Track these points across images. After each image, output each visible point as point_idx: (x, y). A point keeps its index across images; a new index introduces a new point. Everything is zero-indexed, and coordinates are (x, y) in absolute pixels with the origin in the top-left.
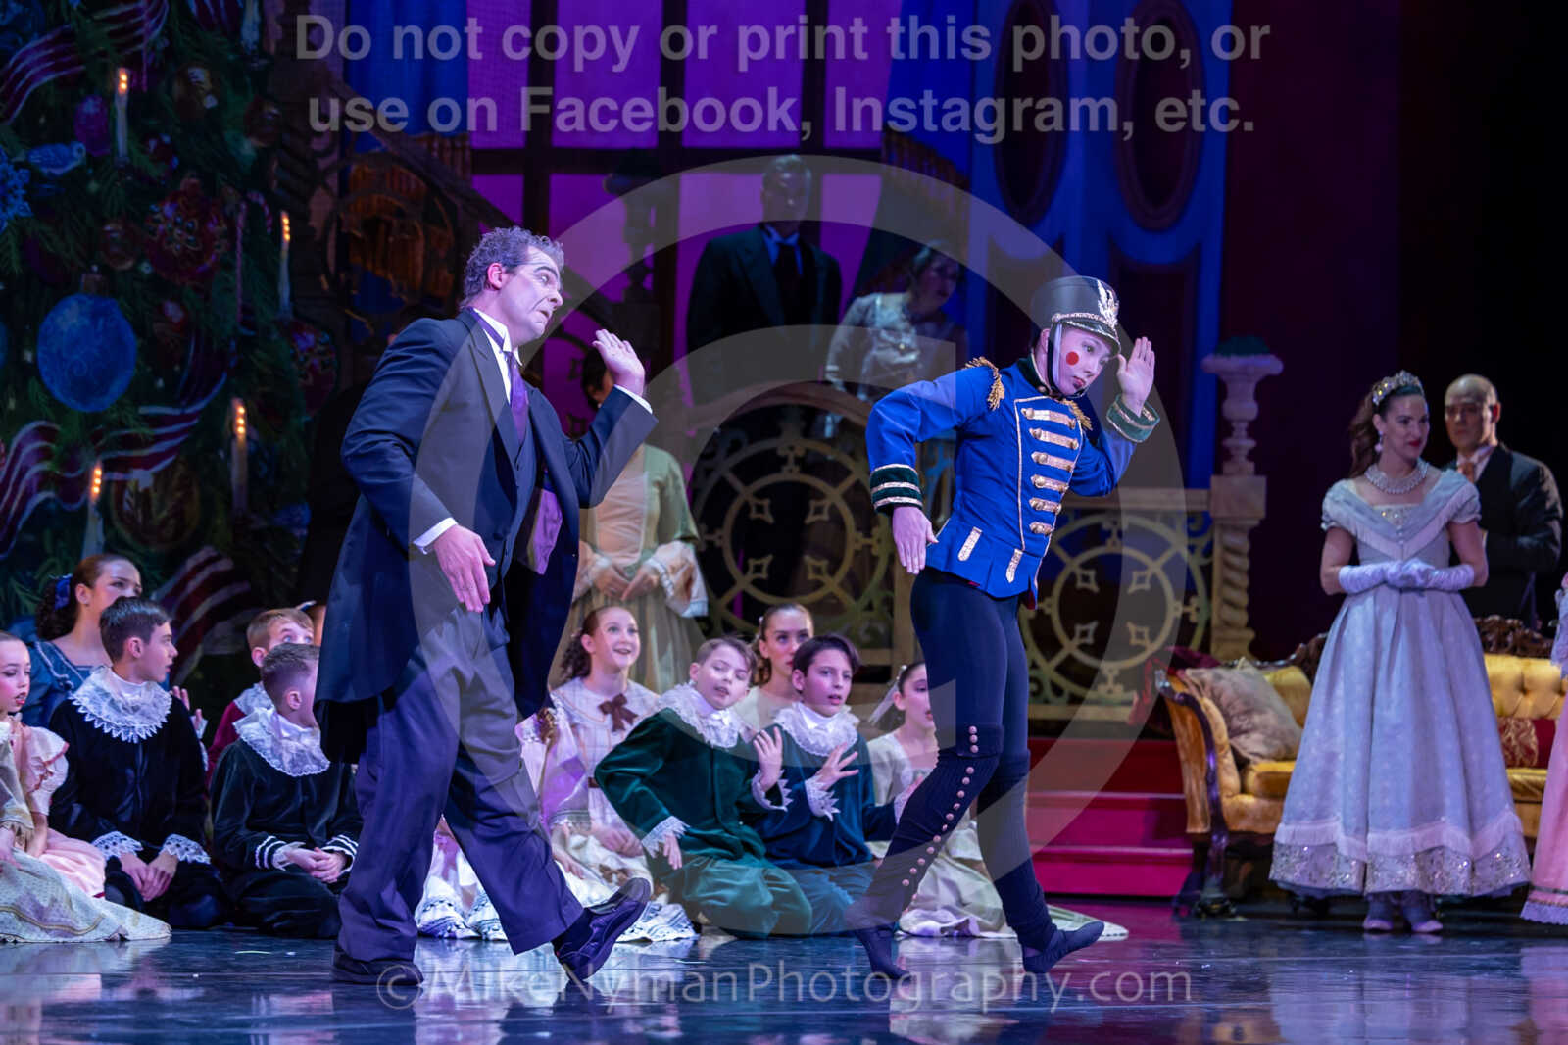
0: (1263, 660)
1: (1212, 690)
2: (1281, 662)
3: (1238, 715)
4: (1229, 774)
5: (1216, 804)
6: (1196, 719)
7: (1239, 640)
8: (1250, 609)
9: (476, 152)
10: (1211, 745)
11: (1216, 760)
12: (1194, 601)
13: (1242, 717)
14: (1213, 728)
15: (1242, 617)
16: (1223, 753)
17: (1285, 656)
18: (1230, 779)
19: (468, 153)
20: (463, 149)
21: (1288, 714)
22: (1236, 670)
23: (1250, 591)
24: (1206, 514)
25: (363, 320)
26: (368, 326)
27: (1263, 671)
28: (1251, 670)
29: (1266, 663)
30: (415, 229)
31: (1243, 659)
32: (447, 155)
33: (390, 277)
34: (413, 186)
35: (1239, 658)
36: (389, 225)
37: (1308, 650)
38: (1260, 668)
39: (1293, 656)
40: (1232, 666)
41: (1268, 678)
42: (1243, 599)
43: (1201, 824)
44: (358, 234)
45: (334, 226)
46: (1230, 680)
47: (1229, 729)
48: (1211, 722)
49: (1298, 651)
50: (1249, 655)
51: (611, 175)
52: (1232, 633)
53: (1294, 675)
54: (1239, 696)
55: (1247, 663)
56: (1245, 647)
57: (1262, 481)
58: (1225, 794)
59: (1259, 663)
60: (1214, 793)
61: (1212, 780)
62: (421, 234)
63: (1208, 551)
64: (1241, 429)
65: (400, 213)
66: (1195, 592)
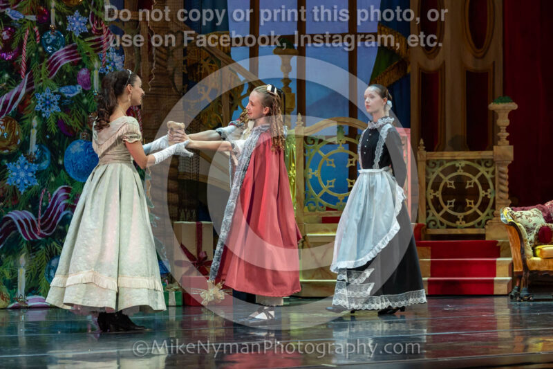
7: (505, 204)
8: (510, 192)
12: (489, 190)
15: (506, 196)
23: (509, 186)
24: (492, 160)
42: (506, 189)
52: (503, 201)
57: (512, 147)
63: (493, 173)
66: (489, 188)
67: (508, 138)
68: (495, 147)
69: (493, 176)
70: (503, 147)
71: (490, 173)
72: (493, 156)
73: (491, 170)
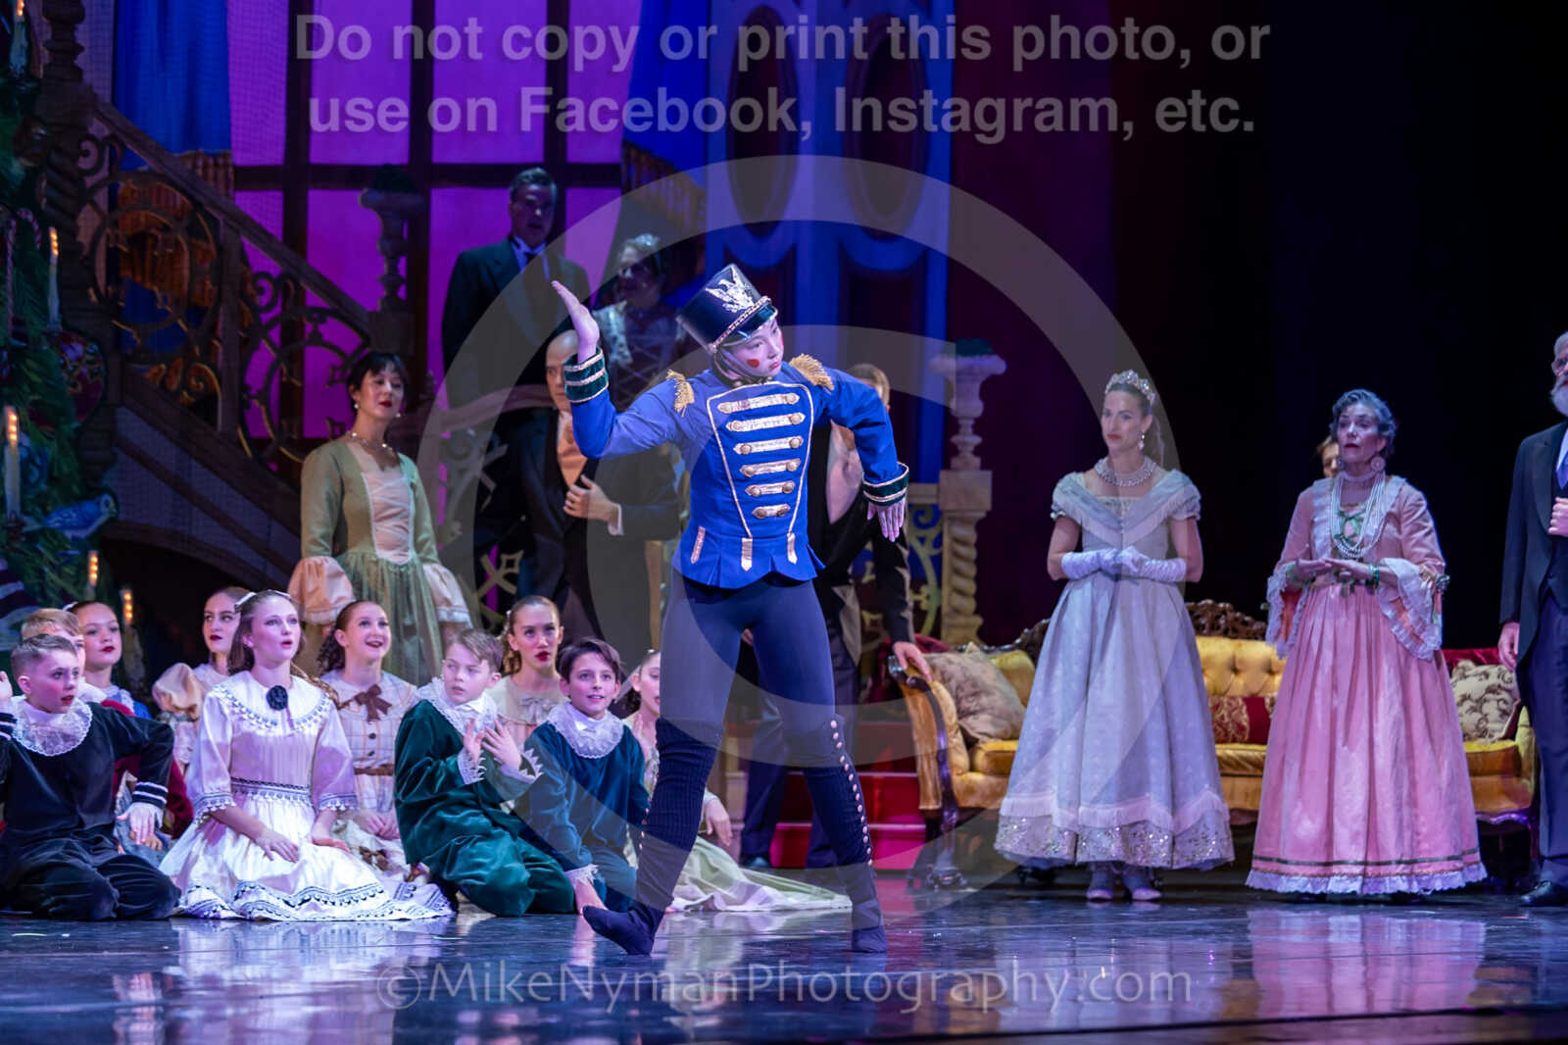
0: (990, 645)
1: (942, 673)
2: (1007, 647)
3: (967, 697)
4: (960, 753)
5: (947, 782)
6: (927, 702)
7: (966, 626)
8: (978, 597)
9: (237, 169)
10: (941, 726)
11: (947, 740)
12: (924, 590)
13: (970, 699)
14: (943, 709)
15: (970, 604)
16: (953, 732)
17: (1010, 642)
18: (960, 758)
19: (231, 170)
20: (226, 165)
21: (1014, 695)
22: (965, 655)
23: (978, 579)
24: (935, 507)
25: (129, 330)
26: (135, 336)
27: (992, 655)
28: (979, 654)
29: (993, 648)
30: (178, 244)
31: (971, 644)
32: (211, 172)
33: (156, 289)
34: (179, 202)
35: (967, 644)
36: (156, 239)
37: (1033, 634)
38: (987, 652)
39: (1018, 641)
40: (961, 651)
41: (994, 661)
42: (970, 587)
43: (933, 801)
44: (125, 249)
45: (103, 241)
46: (959, 664)
47: (958, 711)
48: (941, 703)
49: (1023, 636)
50: (977, 640)
51: (366, 190)
52: (961, 620)
53: (1018, 658)
54: (968, 679)
55: (975, 647)
56: (974, 632)
57: (988, 474)
58: (955, 772)
59: (986, 647)
60: (945, 772)
61: (942, 758)
62: (185, 247)
63: (938, 542)
64: (967, 425)
65: (165, 228)
66: (925, 581)
67: (977, 451)
68: (943, 475)
69: (935, 552)
70: (962, 475)
71: (929, 543)
72: (938, 497)
73: (931, 533)
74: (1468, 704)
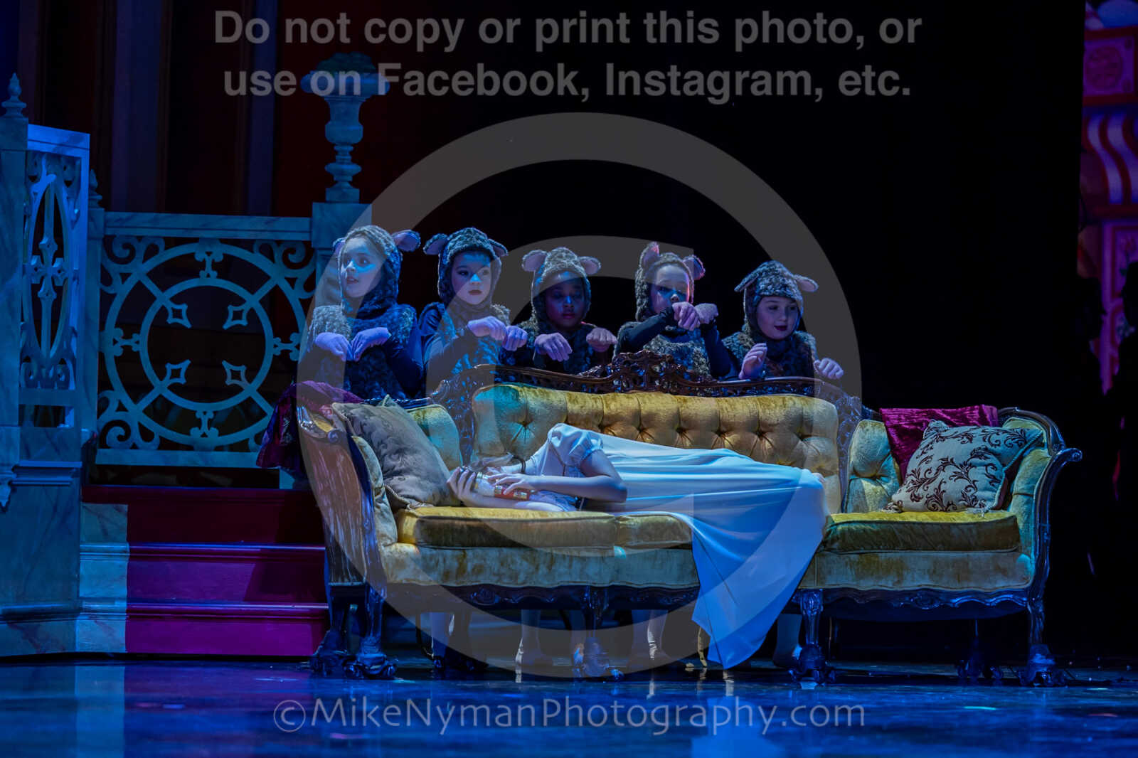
24: (307, 244)
41: (412, 416)
64: (344, 151)
67: (356, 181)
70: (339, 208)
72: (310, 232)
73: (303, 274)
74: (950, 470)
